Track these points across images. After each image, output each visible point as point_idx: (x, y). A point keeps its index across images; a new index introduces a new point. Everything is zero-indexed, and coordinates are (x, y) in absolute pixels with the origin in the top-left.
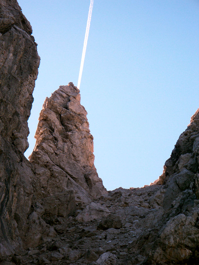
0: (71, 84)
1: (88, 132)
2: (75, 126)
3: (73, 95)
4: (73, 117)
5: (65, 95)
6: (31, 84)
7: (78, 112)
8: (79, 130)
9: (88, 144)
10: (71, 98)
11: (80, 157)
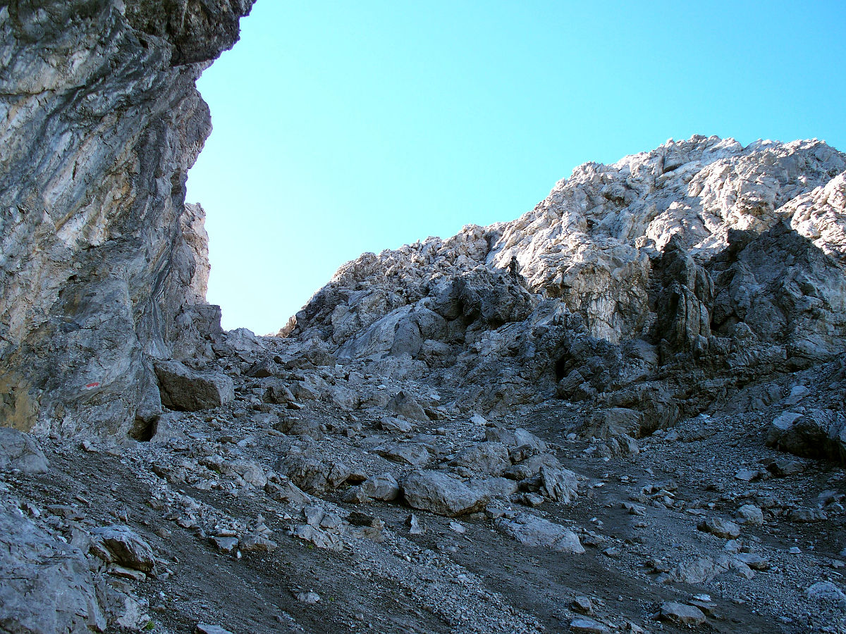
0: (199, 205)
1: (207, 260)
2: (196, 248)
3: (200, 216)
4: (195, 238)
5: (190, 214)
6: (194, 154)
7: (201, 235)
8: (199, 254)
9: (205, 273)
10: (196, 218)
11: (195, 284)
